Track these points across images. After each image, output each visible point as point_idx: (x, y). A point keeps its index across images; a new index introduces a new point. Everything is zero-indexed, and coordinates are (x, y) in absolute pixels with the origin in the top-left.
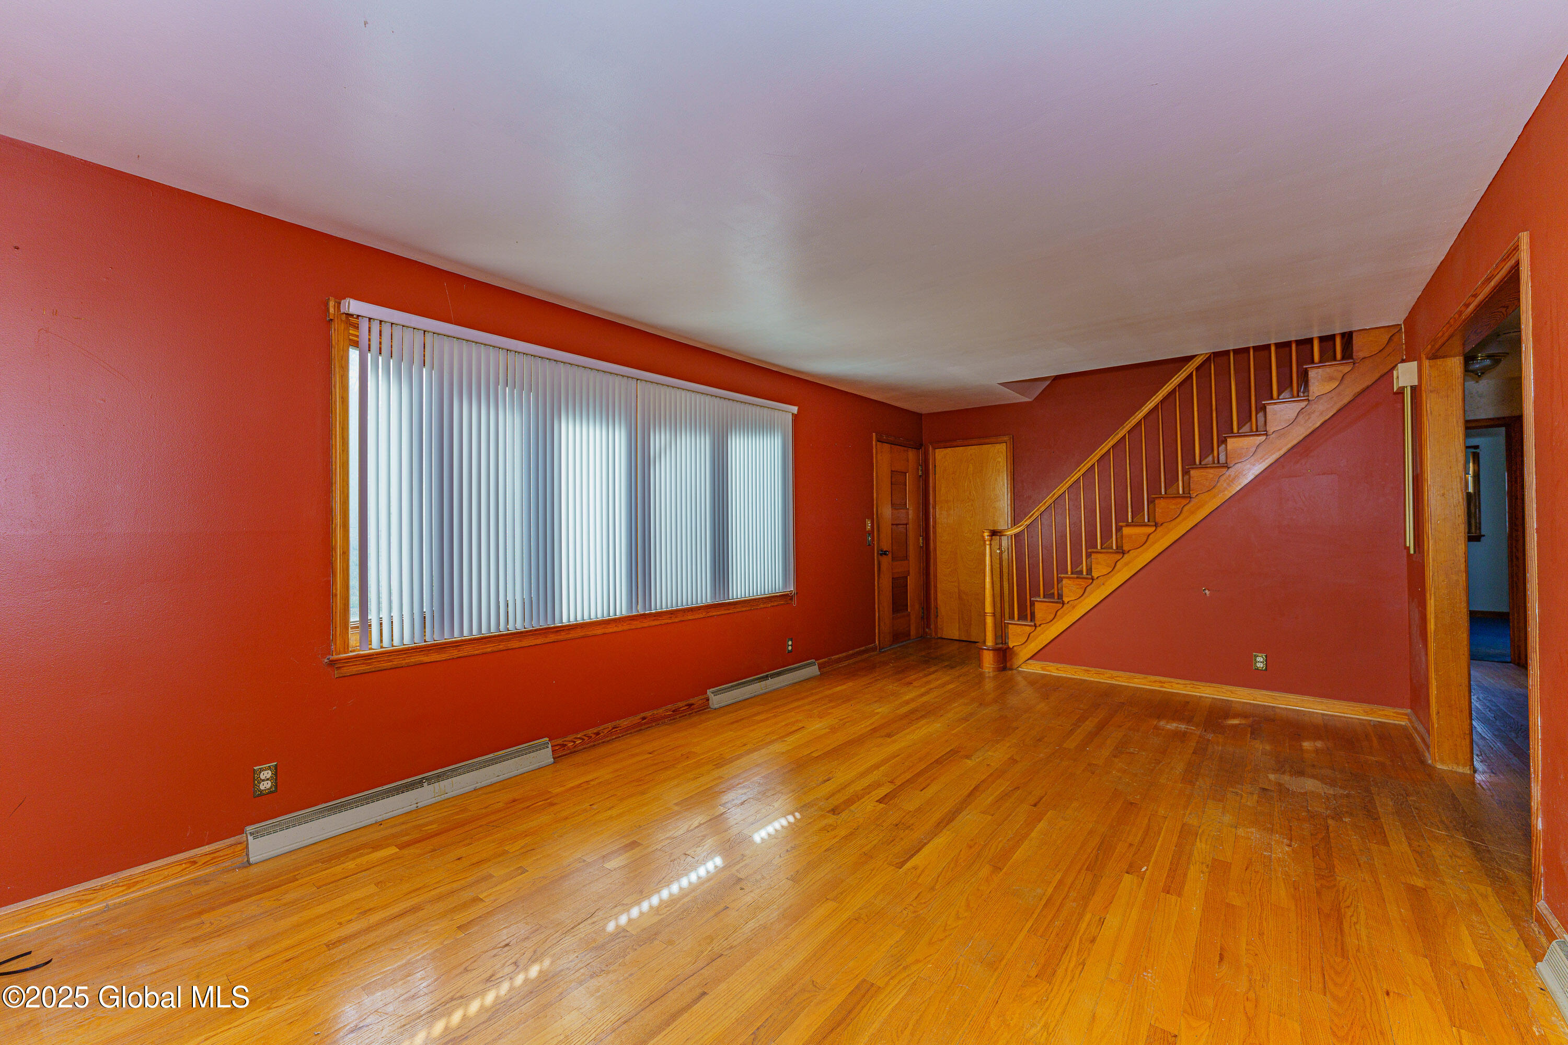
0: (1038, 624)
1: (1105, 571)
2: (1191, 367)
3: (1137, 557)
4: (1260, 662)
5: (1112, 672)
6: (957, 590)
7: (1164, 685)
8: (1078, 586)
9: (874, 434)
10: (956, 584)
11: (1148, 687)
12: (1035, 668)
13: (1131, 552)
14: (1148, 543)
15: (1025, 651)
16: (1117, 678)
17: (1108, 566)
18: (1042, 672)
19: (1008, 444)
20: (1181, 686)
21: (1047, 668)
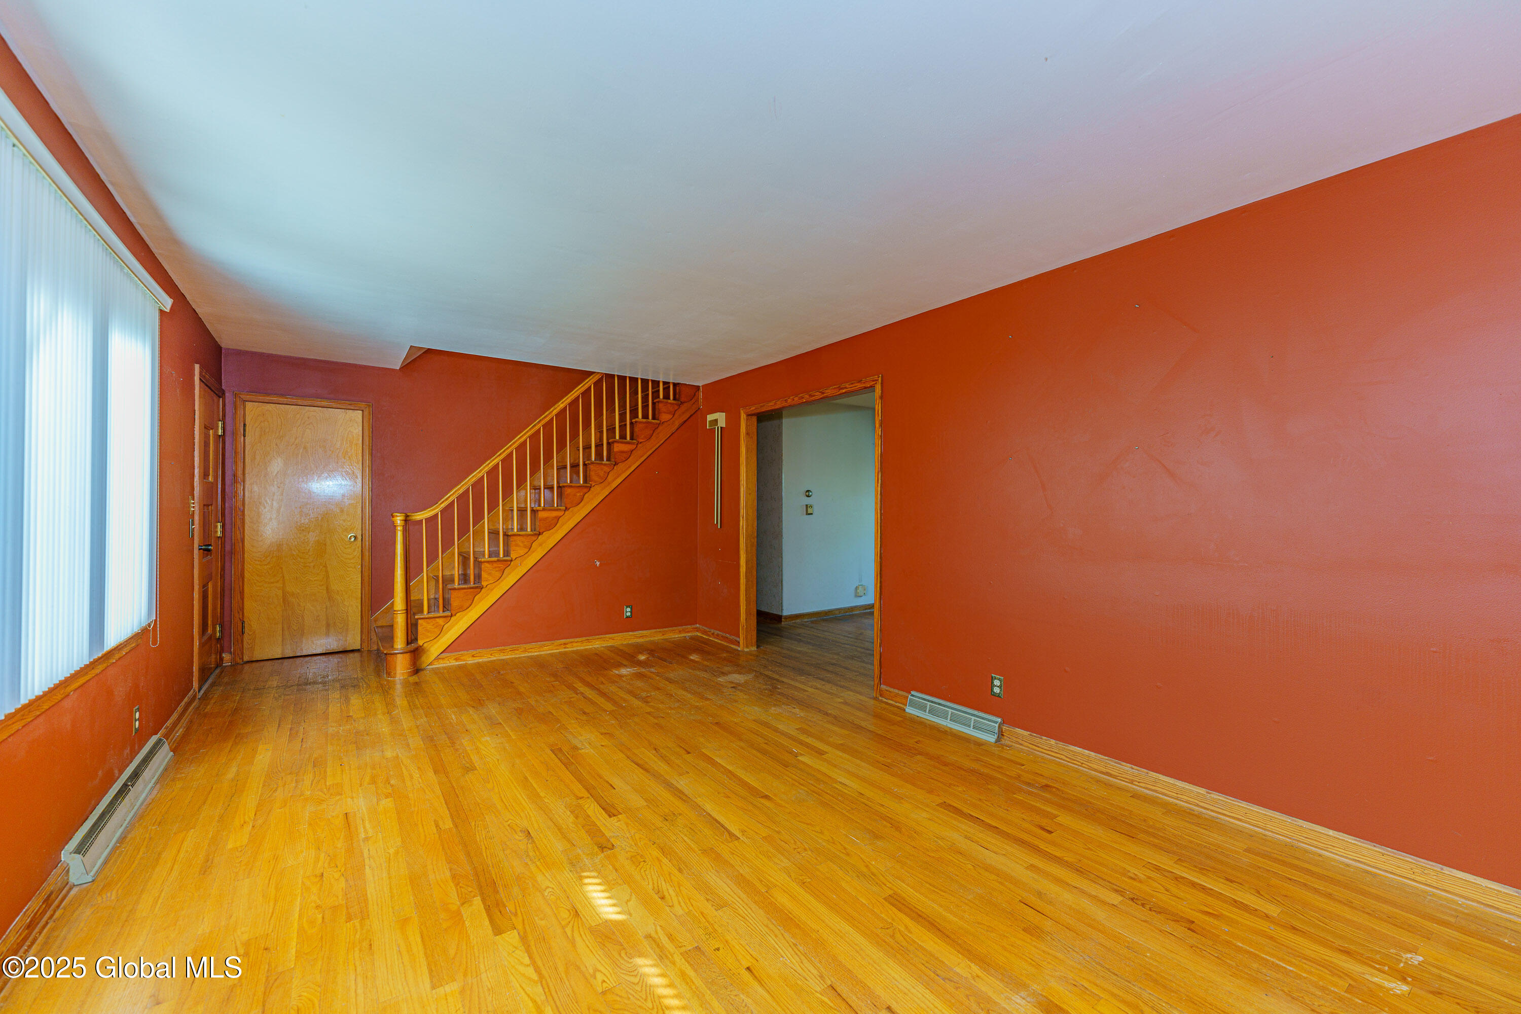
0: (454, 613)
1: (522, 552)
2: (589, 382)
3: (549, 538)
4: (628, 612)
5: (525, 646)
6: (280, 593)
7: (567, 646)
8: (497, 569)
9: (197, 367)
10: (280, 585)
11: (555, 651)
12: (450, 662)
13: (544, 533)
14: (558, 525)
15: (436, 646)
16: (530, 650)
17: (525, 548)
18: (457, 663)
19: (366, 413)
20: (579, 644)
21: (462, 658)
